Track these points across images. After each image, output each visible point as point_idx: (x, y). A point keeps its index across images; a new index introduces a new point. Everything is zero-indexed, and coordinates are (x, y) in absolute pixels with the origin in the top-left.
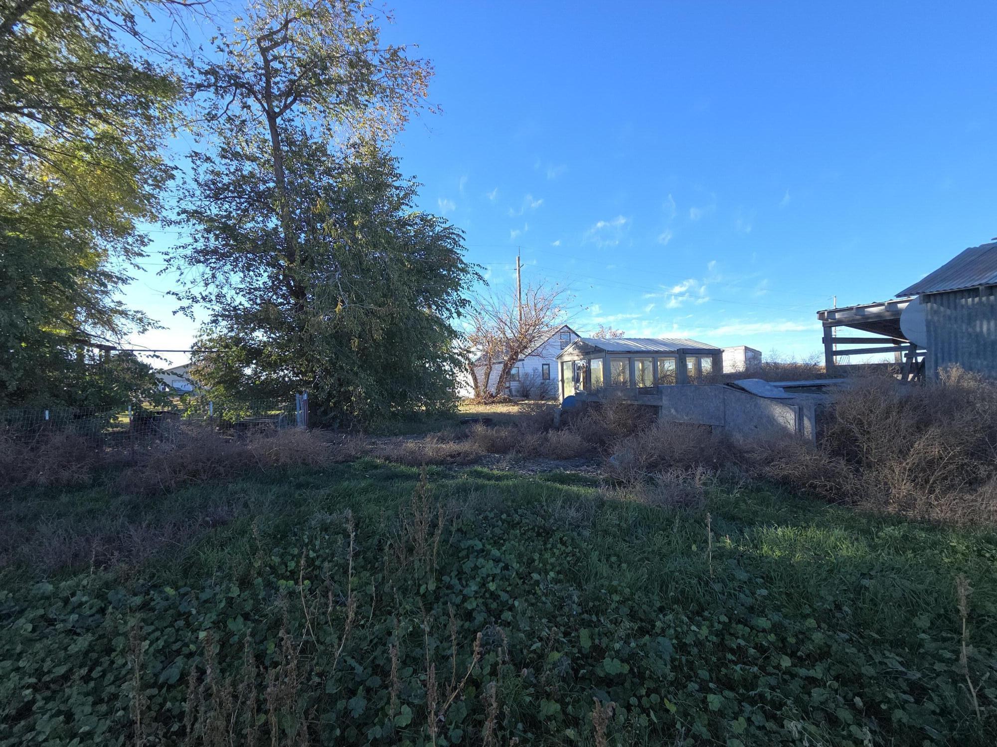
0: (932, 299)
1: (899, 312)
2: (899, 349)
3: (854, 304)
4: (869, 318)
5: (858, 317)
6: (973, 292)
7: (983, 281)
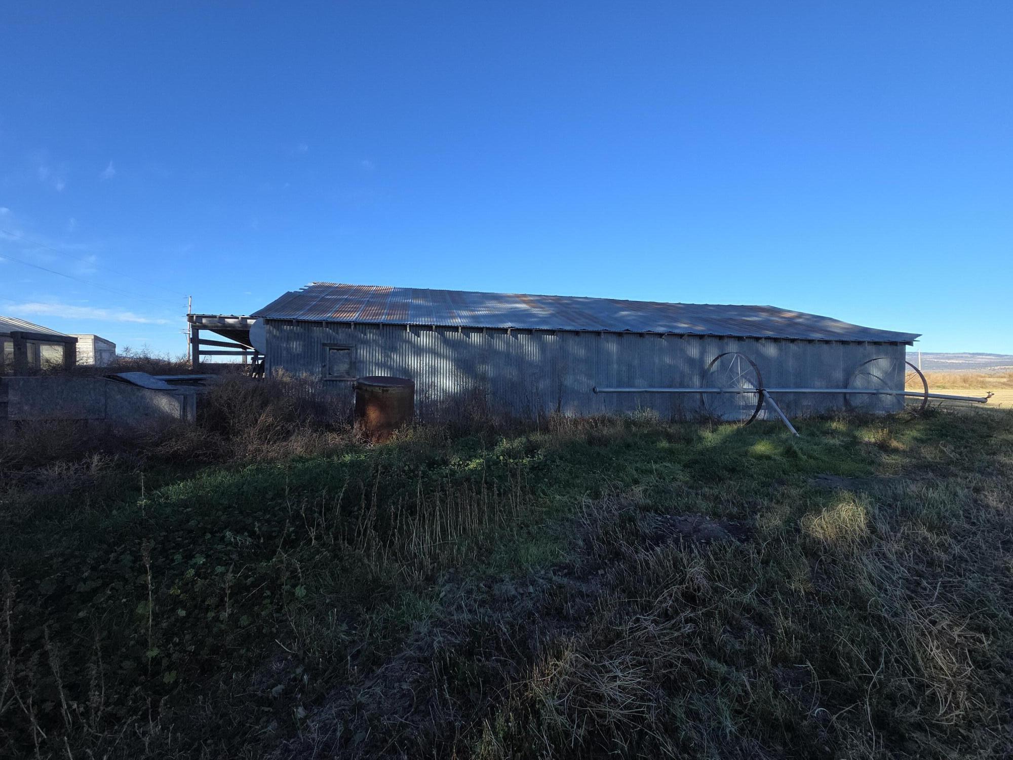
0: (270, 322)
1: (247, 325)
2: (245, 354)
3: (218, 314)
4: (227, 327)
5: (219, 324)
6: (289, 322)
7: (295, 317)
